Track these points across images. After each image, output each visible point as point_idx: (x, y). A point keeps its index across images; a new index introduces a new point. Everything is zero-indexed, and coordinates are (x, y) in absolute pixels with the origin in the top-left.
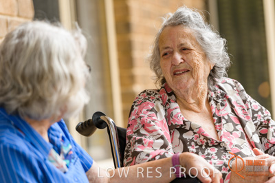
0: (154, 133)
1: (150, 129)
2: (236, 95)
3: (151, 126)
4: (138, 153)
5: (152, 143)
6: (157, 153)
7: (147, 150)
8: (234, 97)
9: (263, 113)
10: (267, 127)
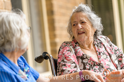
0: (71, 61)
1: (69, 59)
2: (106, 43)
3: (69, 58)
4: (64, 70)
5: (70, 66)
6: (73, 70)
7: (68, 69)
8: (106, 44)
9: (119, 51)
10: (122, 57)
